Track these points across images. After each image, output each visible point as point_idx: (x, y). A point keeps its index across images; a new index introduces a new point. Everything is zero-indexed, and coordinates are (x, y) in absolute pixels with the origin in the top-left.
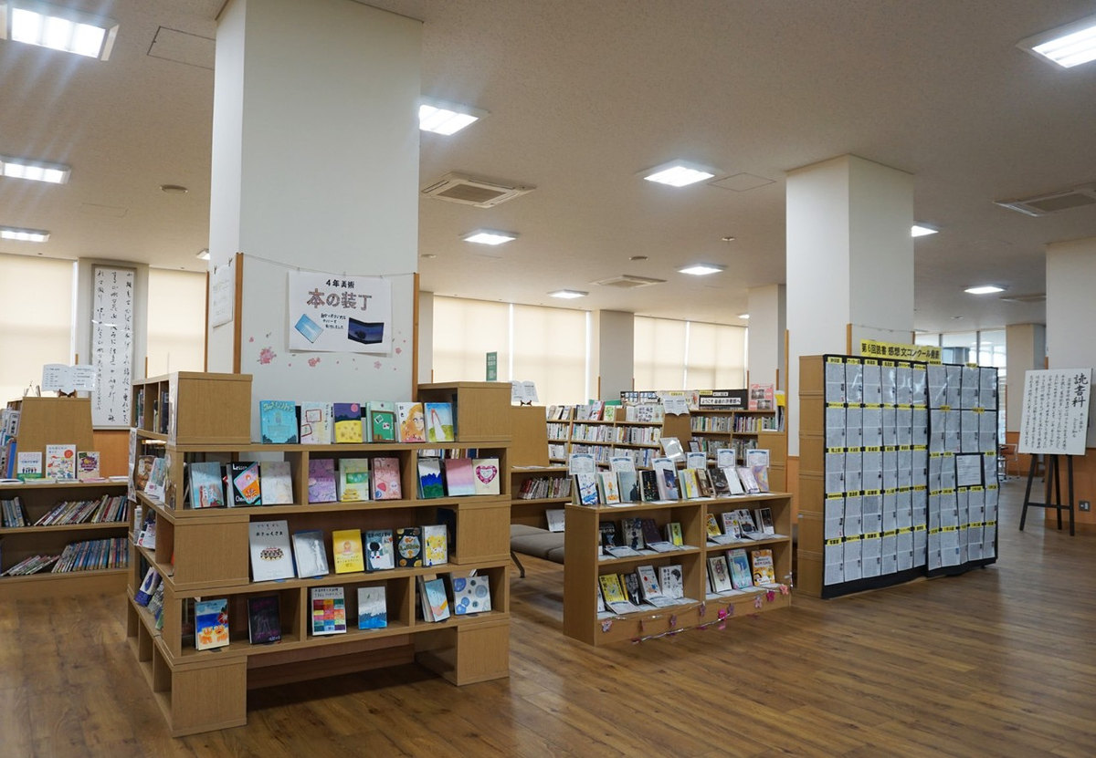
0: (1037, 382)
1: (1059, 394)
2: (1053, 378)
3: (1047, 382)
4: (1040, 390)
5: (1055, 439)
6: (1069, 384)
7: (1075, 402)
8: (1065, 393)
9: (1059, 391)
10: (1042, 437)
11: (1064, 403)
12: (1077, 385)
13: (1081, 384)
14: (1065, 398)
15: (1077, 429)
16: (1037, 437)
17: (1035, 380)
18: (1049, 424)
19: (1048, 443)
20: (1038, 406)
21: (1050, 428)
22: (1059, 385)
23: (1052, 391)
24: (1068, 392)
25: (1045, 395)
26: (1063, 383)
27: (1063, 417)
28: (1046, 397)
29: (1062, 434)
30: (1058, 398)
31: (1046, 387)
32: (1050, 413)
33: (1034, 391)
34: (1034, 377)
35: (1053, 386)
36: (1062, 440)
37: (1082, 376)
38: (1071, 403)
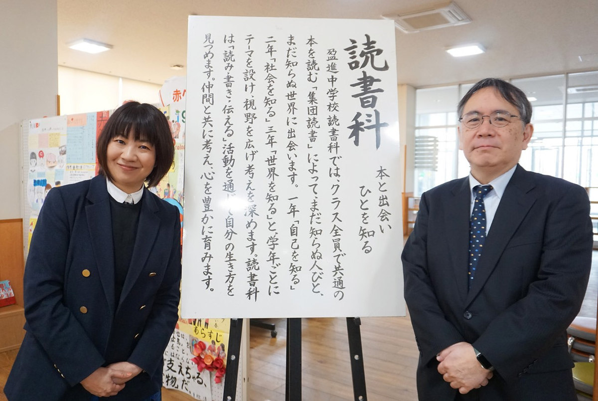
0: (228, 56)
1: (302, 102)
2: (281, 47)
3: (260, 60)
4: (239, 82)
5: (304, 260)
6: (332, 68)
7: (356, 128)
8: (323, 100)
9: (303, 89)
10: (262, 251)
11: (324, 132)
12: (358, 73)
13: (370, 71)
14: (323, 116)
15: (374, 223)
16: (242, 255)
17: (220, 49)
18: (282, 206)
19: (284, 276)
20: (239, 140)
21: (283, 221)
22: (301, 72)
23: (281, 91)
24: (332, 93)
25: (259, 103)
26: (312, 65)
27: (326, 183)
28: (261, 110)
29: (326, 240)
30: (302, 114)
31: (261, 75)
32: (282, 166)
33: (219, 90)
34: (217, 39)
35: (281, 74)
36: (328, 263)
37: (370, 44)
38: (344, 132)
